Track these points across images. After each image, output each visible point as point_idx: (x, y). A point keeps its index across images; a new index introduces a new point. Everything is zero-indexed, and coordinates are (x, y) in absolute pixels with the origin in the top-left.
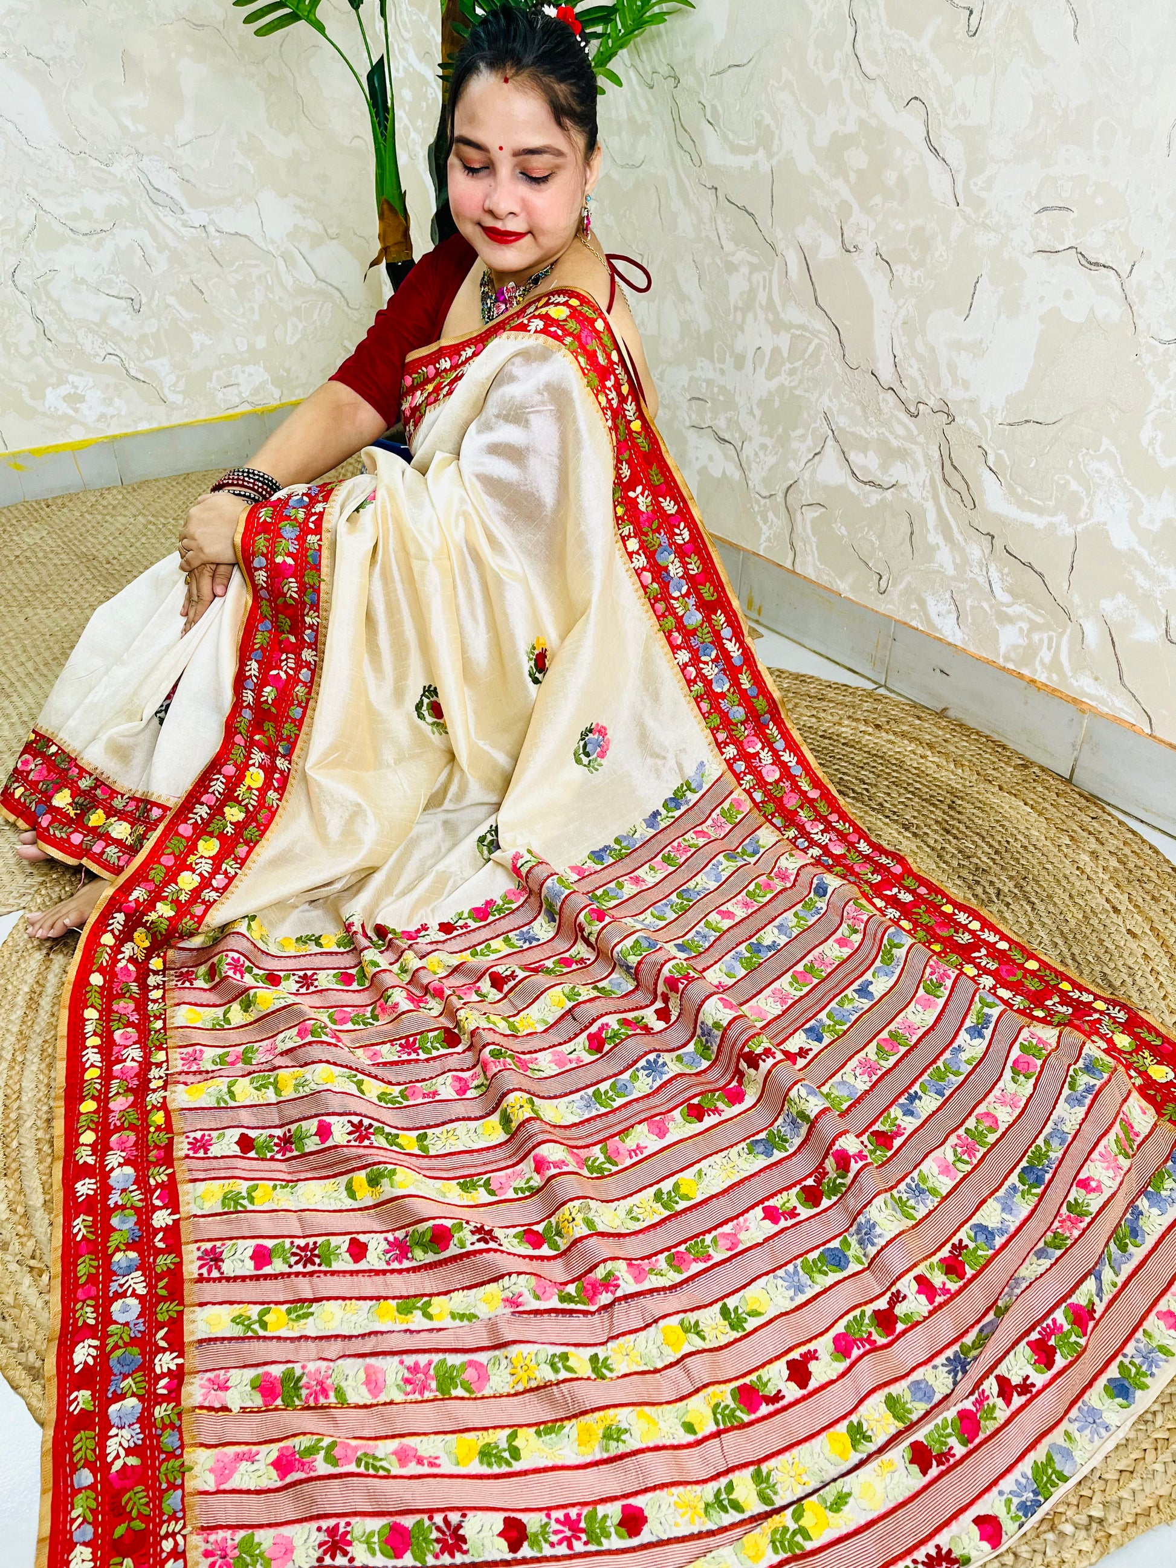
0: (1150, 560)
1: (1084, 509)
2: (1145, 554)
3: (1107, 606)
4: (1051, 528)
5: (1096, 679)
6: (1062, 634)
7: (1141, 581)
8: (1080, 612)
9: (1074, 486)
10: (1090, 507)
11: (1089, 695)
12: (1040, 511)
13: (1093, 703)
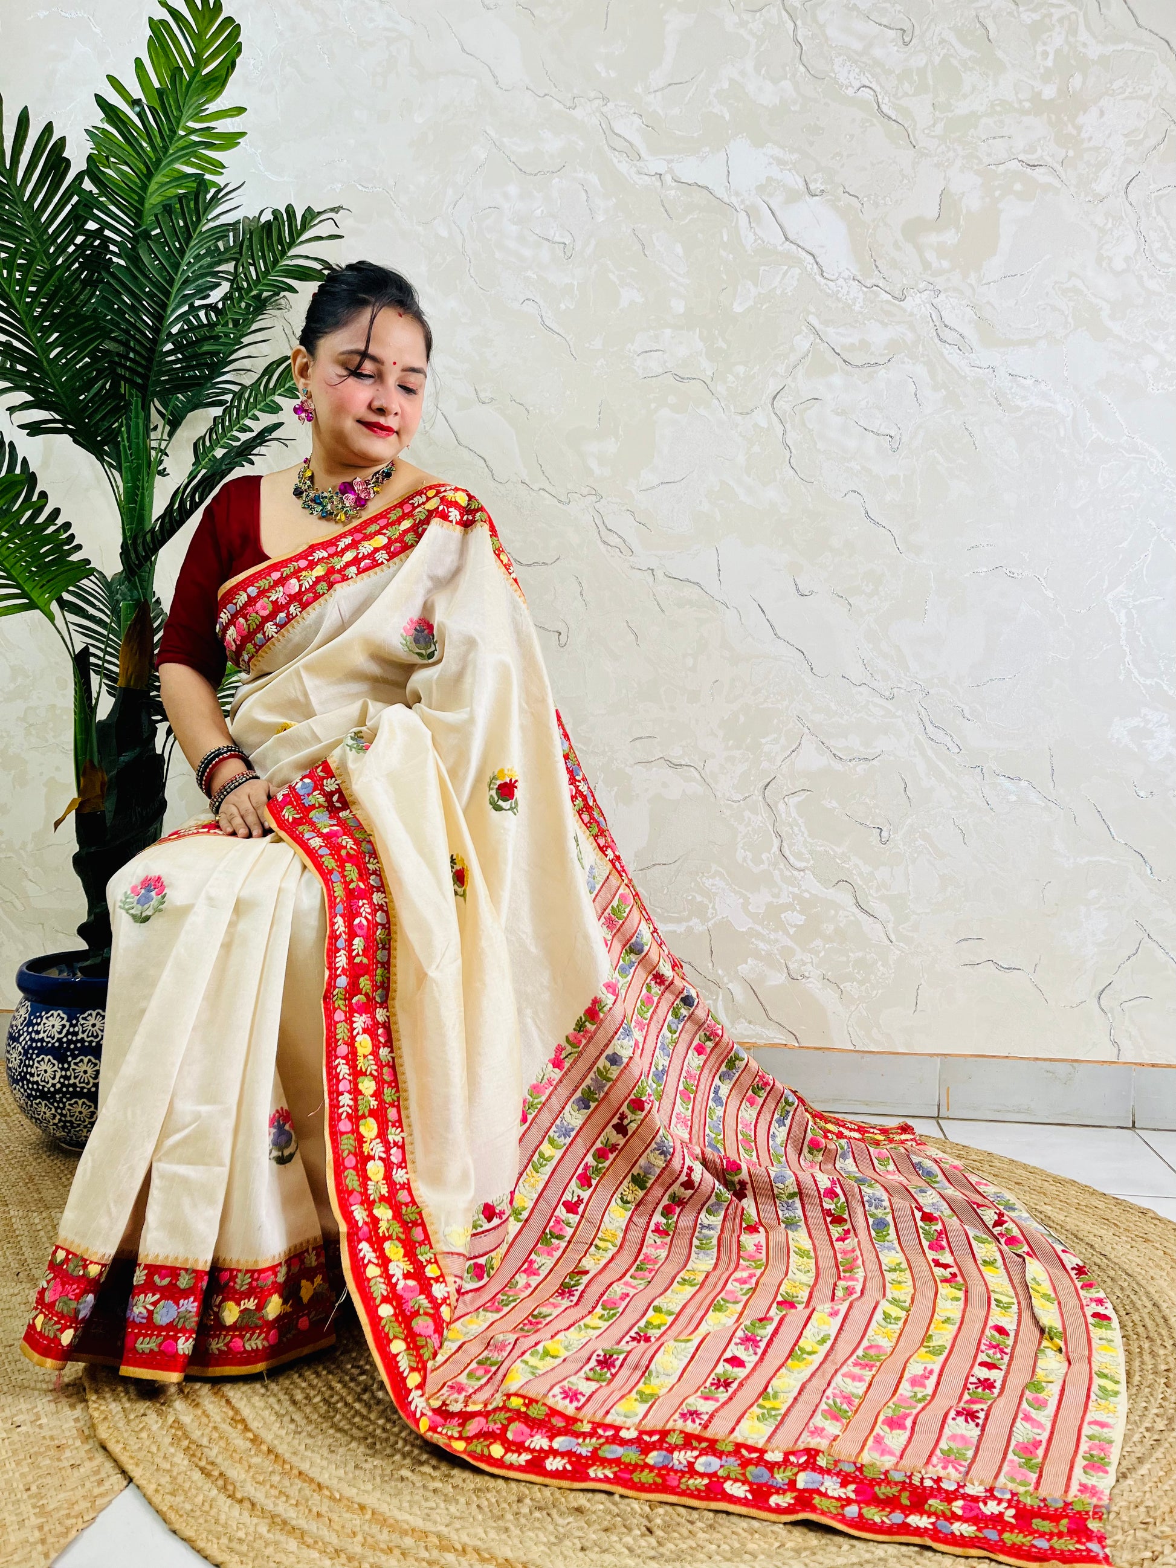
0: (765, 932)
1: (710, 911)
2: (759, 928)
3: (744, 969)
4: (690, 930)
5: (750, 1022)
6: (716, 1000)
7: (761, 945)
8: (726, 980)
9: (699, 899)
10: (713, 908)
11: (748, 1036)
12: (679, 921)
13: (753, 1041)
